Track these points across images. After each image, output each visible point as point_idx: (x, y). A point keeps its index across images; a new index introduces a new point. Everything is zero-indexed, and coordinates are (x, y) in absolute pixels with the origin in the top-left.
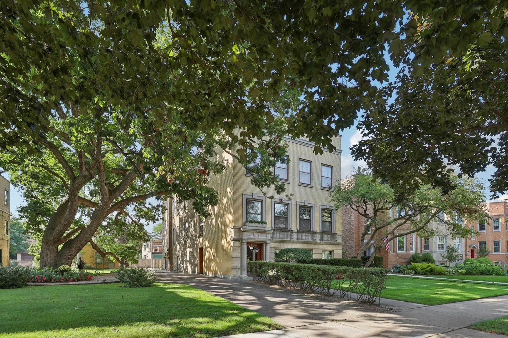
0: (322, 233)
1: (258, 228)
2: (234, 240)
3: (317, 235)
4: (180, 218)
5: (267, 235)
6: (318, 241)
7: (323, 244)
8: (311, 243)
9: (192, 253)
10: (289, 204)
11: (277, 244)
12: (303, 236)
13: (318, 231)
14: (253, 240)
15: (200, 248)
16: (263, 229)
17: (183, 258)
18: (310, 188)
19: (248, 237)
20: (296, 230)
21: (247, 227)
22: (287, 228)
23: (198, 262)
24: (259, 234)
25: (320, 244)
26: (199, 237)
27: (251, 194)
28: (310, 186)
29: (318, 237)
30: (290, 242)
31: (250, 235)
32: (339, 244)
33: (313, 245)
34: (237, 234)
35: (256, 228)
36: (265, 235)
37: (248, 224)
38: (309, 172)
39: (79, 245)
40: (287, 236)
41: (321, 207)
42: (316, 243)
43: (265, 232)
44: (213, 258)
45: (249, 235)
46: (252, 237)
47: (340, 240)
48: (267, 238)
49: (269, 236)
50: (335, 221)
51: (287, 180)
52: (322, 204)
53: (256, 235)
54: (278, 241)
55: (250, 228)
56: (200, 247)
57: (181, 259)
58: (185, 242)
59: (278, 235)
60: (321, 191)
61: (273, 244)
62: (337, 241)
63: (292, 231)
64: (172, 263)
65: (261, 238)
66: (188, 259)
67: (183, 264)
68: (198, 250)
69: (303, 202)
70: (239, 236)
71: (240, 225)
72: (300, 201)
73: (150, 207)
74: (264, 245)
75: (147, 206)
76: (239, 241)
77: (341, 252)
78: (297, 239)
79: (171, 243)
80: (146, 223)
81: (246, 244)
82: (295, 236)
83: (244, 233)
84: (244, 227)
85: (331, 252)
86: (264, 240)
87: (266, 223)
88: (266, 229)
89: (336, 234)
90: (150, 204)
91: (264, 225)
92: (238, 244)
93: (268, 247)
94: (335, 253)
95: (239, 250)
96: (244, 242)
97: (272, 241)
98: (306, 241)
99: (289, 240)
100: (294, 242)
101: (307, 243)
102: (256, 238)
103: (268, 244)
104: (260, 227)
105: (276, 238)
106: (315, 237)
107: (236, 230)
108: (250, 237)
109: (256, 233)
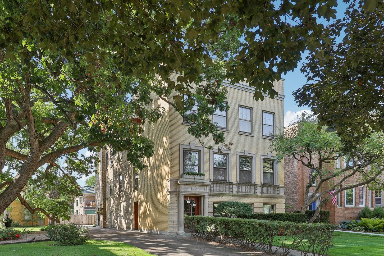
0: (263, 185)
1: (195, 180)
2: (171, 193)
3: (258, 188)
4: (113, 170)
5: (205, 187)
6: (259, 194)
7: (264, 198)
8: (251, 197)
9: (126, 208)
10: (228, 154)
11: (215, 197)
12: (243, 189)
13: (259, 184)
14: (190, 193)
15: (135, 203)
16: (201, 181)
17: (117, 213)
18: (250, 137)
19: (185, 190)
20: (236, 182)
21: (184, 180)
22: (226, 180)
23: (132, 217)
24: (197, 186)
25: (261, 197)
26: (134, 191)
27: (188, 144)
28: (250, 135)
29: (259, 190)
30: (229, 195)
31: (187, 188)
32: (281, 197)
33: (254, 198)
34: (174, 187)
35: (193, 180)
36: (203, 188)
37: (185, 176)
38: (250, 120)
39: (6, 201)
40: (225, 189)
41: (262, 157)
42: (257, 196)
43: (203, 185)
44: (148, 212)
46: (190, 190)
47: (282, 193)
48: (205, 191)
49: (207, 189)
50: (278, 172)
51: (226, 128)
52: (263, 154)
53: (194, 188)
54: (216, 195)
55: (187, 180)
56: (135, 201)
57: (115, 214)
58: (119, 195)
59: (217, 188)
60: (262, 139)
61: (211, 197)
62: (279, 194)
63: (231, 184)
64: (106, 219)
65: (198, 191)
66: (122, 214)
67: (117, 219)
68: (133, 204)
69: (243, 152)
70: (176, 189)
71: (177, 177)
72: (240, 151)
73: (83, 159)
74: (202, 198)
75: (79, 157)
76: (176, 194)
77: (284, 206)
78: (237, 192)
79: (105, 198)
80: (79, 176)
81: (183, 197)
82: (235, 189)
83: (181, 185)
84: (181, 179)
85: (273, 206)
86: (202, 194)
87: (203, 175)
88: (204, 181)
89: (278, 186)
90: (82, 156)
91: (202, 177)
92: (174, 197)
93: (206, 201)
94: (277, 206)
95: (175, 203)
96: (181, 195)
97: (210, 195)
98: (246, 194)
99: (229, 193)
100: (233, 195)
101: (248, 196)
102: (193, 191)
103: (207, 198)
104: (198, 179)
105: (214, 191)
106: (256, 190)
107: (173, 182)
108: (187, 190)
109: (194, 186)
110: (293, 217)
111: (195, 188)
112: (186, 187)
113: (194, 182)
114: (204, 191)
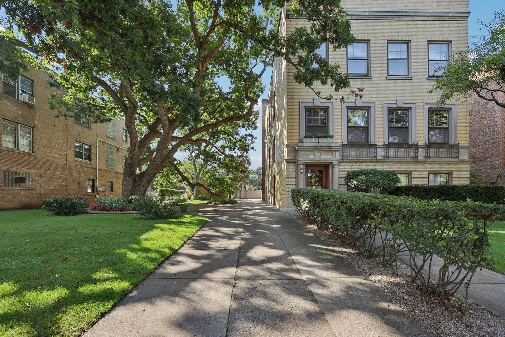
0: (429, 146)
1: (320, 144)
2: (288, 162)
3: (420, 150)
5: (334, 153)
6: (421, 158)
7: (430, 163)
8: (408, 163)
10: (370, 107)
11: (350, 165)
12: (393, 152)
13: (421, 143)
14: (312, 161)
16: (327, 145)
18: (408, 81)
19: (305, 157)
20: (382, 144)
21: (304, 144)
22: (368, 143)
24: (322, 152)
25: (425, 162)
27: (312, 101)
28: (407, 77)
29: (421, 152)
30: (371, 162)
31: (309, 155)
32: (463, 162)
33: (412, 165)
34: (292, 154)
35: (317, 144)
36: (331, 153)
37: (305, 140)
38: (406, 57)
40: (366, 153)
41: (427, 107)
42: (418, 162)
43: (330, 149)
45: (307, 155)
46: (312, 156)
47: (464, 155)
49: (337, 155)
50: (456, 126)
51: (367, 75)
52: (429, 102)
53: (318, 154)
54: (351, 162)
55: (308, 145)
56: (274, 174)
58: (269, 170)
59: (351, 153)
60: (428, 82)
61: (344, 165)
62: (458, 157)
63: (375, 146)
64: (265, 193)
65: (325, 157)
66: (270, 188)
68: (273, 178)
69: (395, 102)
70: (295, 156)
71: (295, 141)
72: (389, 102)
74: (331, 167)
76: (295, 163)
77: (467, 174)
78: (384, 157)
82: (380, 153)
83: (300, 152)
84: (299, 144)
85: (449, 174)
86: (330, 161)
87: (332, 137)
88: (332, 145)
89: (456, 147)
91: (329, 140)
92: (292, 167)
93: (336, 170)
94: (454, 176)
95: (294, 174)
96: (299, 164)
97: (341, 162)
98: (399, 159)
99: (371, 158)
100: (377, 162)
101: (401, 162)
102: (317, 157)
103: (336, 166)
104: (323, 143)
105: (348, 156)
106: (415, 153)
107: (290, 149)
108: (308, 157)
109: (318, 151)
110: (477, 191)
111: (320, 154)
112: (307, 153)
113: (317, 146)
114: (331, 157)
